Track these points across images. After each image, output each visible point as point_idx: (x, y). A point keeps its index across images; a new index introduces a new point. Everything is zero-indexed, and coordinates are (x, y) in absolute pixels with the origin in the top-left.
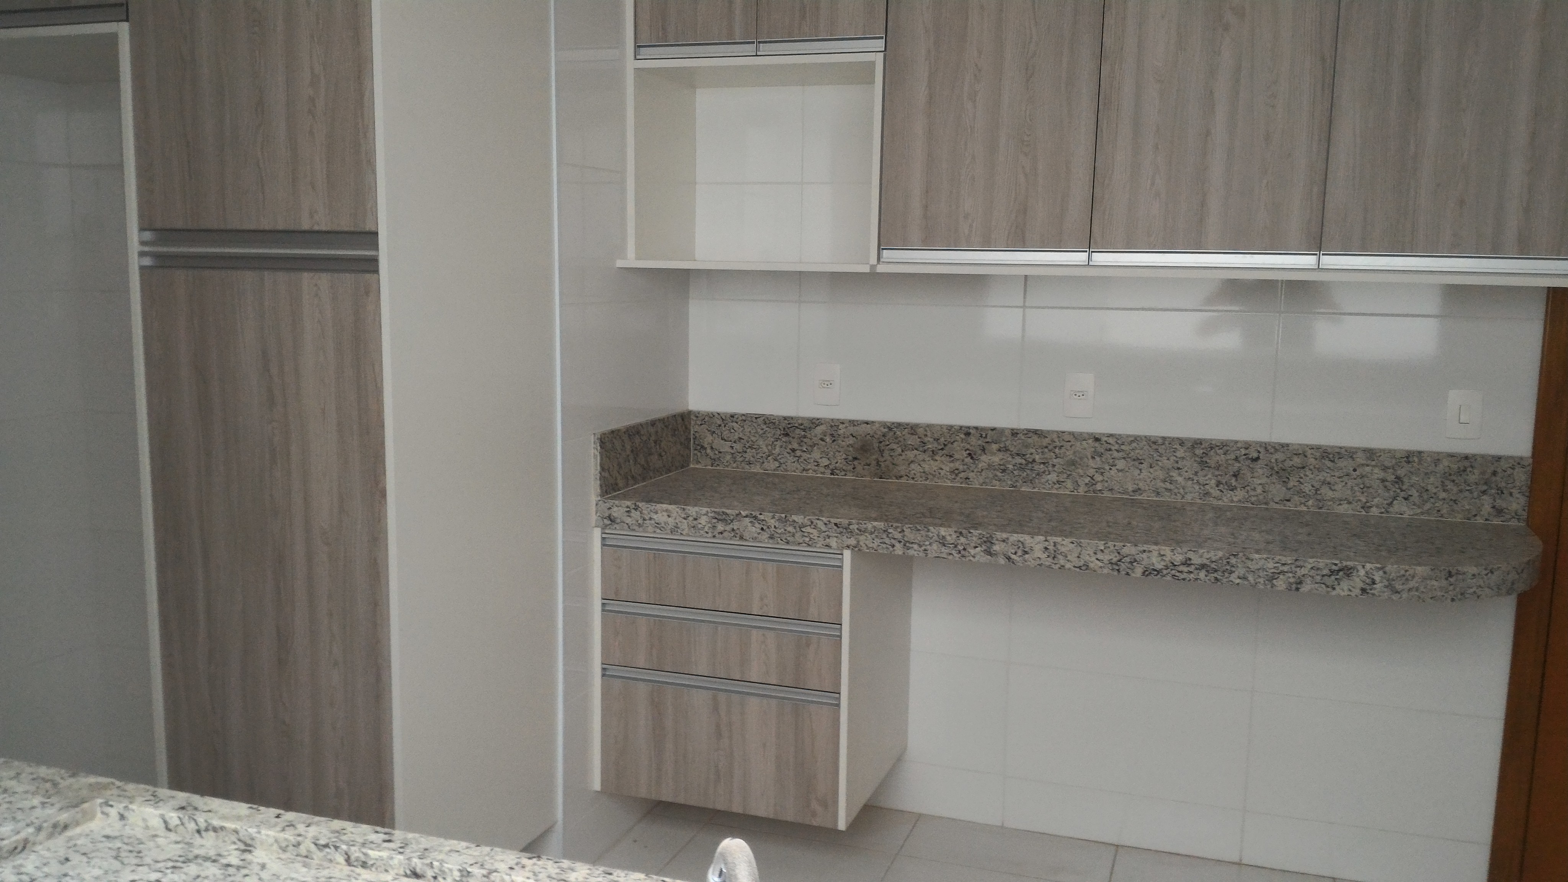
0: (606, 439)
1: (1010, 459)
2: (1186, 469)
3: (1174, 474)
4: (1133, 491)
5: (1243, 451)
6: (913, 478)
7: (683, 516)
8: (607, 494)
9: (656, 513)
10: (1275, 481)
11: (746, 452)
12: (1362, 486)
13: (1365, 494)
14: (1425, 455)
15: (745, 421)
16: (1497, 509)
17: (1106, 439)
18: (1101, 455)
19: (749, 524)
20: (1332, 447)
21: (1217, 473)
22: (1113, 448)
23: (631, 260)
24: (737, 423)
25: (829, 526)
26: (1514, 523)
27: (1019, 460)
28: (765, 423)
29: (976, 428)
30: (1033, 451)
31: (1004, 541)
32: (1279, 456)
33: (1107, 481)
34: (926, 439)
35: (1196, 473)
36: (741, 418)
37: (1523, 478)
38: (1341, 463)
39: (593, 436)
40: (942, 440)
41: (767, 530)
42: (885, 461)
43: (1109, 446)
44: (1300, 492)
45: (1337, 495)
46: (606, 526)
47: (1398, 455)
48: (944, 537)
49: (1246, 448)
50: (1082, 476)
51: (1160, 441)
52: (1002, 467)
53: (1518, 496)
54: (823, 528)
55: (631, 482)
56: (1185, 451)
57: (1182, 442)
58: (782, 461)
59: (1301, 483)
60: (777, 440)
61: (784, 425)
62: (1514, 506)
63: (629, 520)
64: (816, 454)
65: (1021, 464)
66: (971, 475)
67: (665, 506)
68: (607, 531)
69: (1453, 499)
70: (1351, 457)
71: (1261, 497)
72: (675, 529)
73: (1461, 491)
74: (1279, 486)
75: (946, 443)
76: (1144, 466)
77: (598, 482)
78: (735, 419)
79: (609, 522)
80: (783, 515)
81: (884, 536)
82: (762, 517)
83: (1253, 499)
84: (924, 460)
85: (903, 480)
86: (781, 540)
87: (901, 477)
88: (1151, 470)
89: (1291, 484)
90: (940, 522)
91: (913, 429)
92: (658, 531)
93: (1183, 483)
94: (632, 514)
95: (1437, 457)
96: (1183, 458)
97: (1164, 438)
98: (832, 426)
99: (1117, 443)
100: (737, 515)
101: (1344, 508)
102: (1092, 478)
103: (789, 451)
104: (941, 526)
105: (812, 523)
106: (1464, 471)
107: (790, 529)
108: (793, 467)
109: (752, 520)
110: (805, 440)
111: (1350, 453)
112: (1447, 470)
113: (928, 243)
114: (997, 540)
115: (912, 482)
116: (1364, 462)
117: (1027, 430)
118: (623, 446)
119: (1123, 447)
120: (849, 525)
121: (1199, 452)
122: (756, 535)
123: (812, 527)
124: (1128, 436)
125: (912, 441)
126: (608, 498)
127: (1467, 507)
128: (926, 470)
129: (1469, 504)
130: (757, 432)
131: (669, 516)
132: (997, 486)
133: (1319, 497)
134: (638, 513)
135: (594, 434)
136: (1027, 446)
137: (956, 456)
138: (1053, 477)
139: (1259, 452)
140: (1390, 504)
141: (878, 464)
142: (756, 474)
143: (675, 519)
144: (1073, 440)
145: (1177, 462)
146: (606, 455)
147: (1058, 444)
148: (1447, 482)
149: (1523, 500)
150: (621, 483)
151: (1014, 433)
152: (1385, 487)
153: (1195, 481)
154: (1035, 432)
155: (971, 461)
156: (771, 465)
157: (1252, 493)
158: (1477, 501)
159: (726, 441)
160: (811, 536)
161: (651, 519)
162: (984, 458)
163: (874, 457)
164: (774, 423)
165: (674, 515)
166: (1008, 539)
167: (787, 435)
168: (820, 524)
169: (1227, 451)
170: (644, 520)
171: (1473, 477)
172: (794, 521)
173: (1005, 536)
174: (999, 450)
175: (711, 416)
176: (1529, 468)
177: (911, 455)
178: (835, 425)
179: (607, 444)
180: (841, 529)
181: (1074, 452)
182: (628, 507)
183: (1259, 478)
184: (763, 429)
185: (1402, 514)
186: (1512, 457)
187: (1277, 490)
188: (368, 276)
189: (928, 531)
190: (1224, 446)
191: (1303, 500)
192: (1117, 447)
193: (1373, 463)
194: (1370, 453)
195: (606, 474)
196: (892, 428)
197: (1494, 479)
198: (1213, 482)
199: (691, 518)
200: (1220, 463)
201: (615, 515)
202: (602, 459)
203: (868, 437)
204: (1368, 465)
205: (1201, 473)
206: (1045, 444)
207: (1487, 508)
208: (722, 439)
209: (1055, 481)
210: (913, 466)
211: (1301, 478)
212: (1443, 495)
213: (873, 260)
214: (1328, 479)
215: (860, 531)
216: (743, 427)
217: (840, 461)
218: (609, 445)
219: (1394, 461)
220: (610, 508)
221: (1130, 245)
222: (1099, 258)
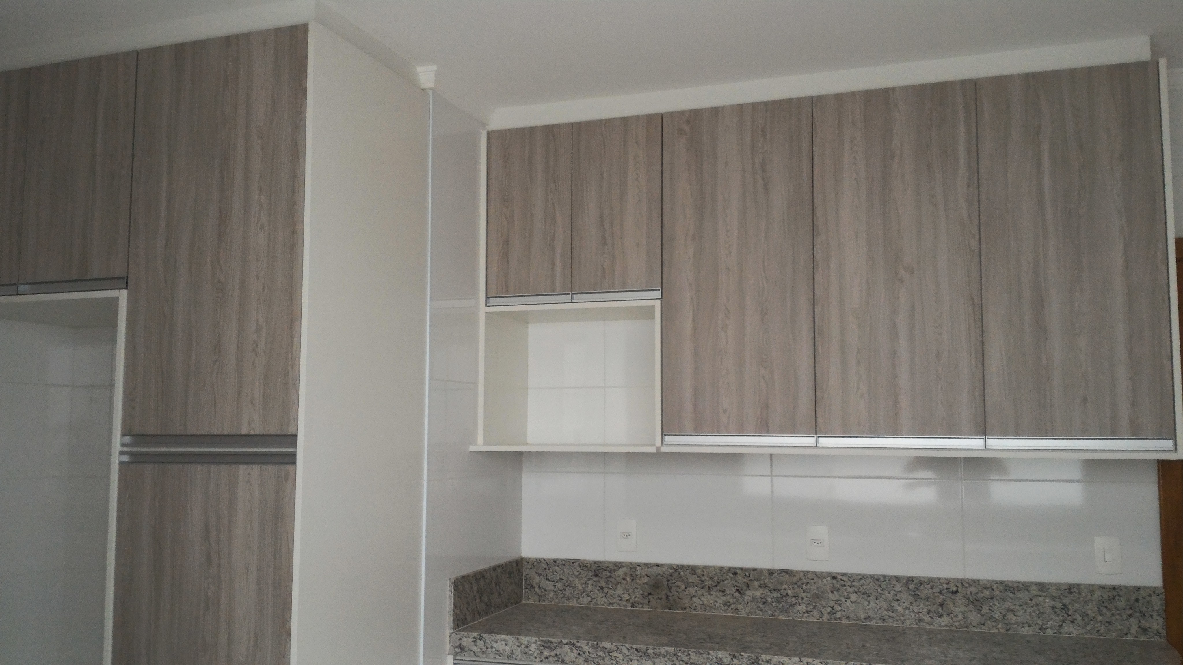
0: (459, 583)
1: (769, 593)
2: (903, 600)
3: (895, 604)
4: (865, 619)
5: (945, 586)
6: (695, 610)
7: (517, 644)
8: (459, 627)
9: (497, 642)
10: (971, 609)
11: (565, 590)
12: (1038, 612)
13: (1041, 618)
14: (1083, 587)
15: (564, 565)
16: (1142, 629)
17: (840, 577)
18: (838, 590)
19: (569, 650)
20: (1012, 582)
21: (927, 603)
22: (847, 584)
23: (480, 445)
24: (558, 566)
25: (632, 651)
26: (1157, 639)
27: (776, 594)
28: (580, 567)
29: (742, 569)
30: (786, 587)
31: (768, 662)
32: (973, 589)
33: (844, 611)
34: (703, 578)
35: (911, 604)
36: (561, 563)
37: (1159, 603)
38: (1020, 595)
39: (449, 580)
40: (716, 578)
41: (583, 654)
42: (673, 596)
43: (843, 583)
44: (991, 617)
45: (1020, 619)
46: (457, 653)
47: (1063, 588)
48: (721, 659)
49: (947, 584)
50: (825, 607)
51: (882, 579)
52: (764, 600)
53: (1158, 618)
54: (627, 653)
55: (477, 616)
56: (902, 586)
57: (898, 579)
58: (593, 597)
59: (991, 610)
60: (589, 579)
61: (594, 568)
62: (1155, 626)
63: (475, 649)
64: (619, 591)
65: (777, 597)
66: (740, 607)
67: (503, 637)
68: (458, 658)
69: (1108, 620)
70: (1027, 590)
71: (962, 623)
72: (511, 655)
73: (1113, 615)
74: (975, 613)
75: (719, 581)
76: (872, 598)
77: (452, 618)
78: (557, 564)
79: (460, 650)
80: (595, 643)
81: (675, 659)
82: (579, 644)
83: (957, 624)
84: (703, 595)
85: (687, 611)
86: (594, 663)
87: (685, 608)
88: (877, 602)
89: (984, 611)
90: (717, 646)
91: (693, 569)
92: (498, 657)
93: (902, 611)
94: (478, 644)
95: (1092, 589)
96: (900, 592)
97: (885, 576)
98: (631, 568)
99: (850, 580)
100: (559, 643)
101: (1026, 630)
102: (832, 608)
103: (598, 588)
104: (718, 650)
105: (618, 648)
106: (1114, 599)
107: (601, 654)
108: (601, 601)
109: (571, 646)
110: (610, 579)
111: (1025, 586)
112: (1100, 598)
113: (698, 430)
114: (763, 661)
115: (694, 612)
116: (1037, 593)
117: (780, 570)
118: (472, 588)
119: (854, 583)
120: (647, 649)
121: (912, 587)
122: (574, 659)
123: (618, 652)
124: (858, 575)
125: (692, 579)
126: (460, 631)
127: (1119, 627)
128: (705, 603)
129: (1121, 625)
130: (574, 574)
131: (506, 645)
132: (760, 615)
133: (1006, 622)
134: (482, 642)
135: (450, 579)
136: (781, 584)
137: (728, 592)
138: (803, 608)
139: (957, 587)
140: (1061, 626)
141: (667, 597)
142: (573, 607)
143: (511, 647)
144: (816, 579)
145: (896, 595)
146: (459, 596)
147: (804, 581)
148: (1102, 608)
149: (1161, 621)
150: (469, 618)
151: (771, 572)
152: (1055, 613)
153: (911, 610)
154: (787, 572)
155: (739, 595)
156: (585, 600)
157: (955, 619)
158: (1126, 622)
159: (549, 580)
160: (617, 659)
161: (492, 647)
162: (749, 593)
163: (664, 592)
164: (587, 567)
165: (510, 643)
166: (771, 660)
167: (597, 576)
168: (625, 650)
169: (933, 586)
170: (487, 648)
171: (1121, 604)
172: (604, 647)
173: (768, 657)
174: (760, 587)
175: (539, 561)
176: (1162, 596)
177: (692, 590)
178: (633, 567)
179: (459, 587)
180: (640, 654)
181: (817, 588)
182: (474, 638)
183: (959, 607)
184: (578, 571)
185: (1071, 634)
186: (1148, 588)
187: (974, 617)
188: (288, 467)
189: (709, 654)
190: (930, 581)
191: (994, 624)
192: (849, 583)
193: (1044, 594)
194: (1041, 586)
195: (458, 611)
196: (678, 569)
197: (1137, 604)
198: (925, 610)
199: (523, 646)
200: (929, 595)
201: (464, 644)
202: (455, 599)
203: (659, 577)
204: (1040, 596)
205: (914, 604)
206: (794, 581)
207: (1134, 629)
208: (547, 580)
209: (804, 611)
210: (694, 599)
211: (991, 606)
212: (1100, 618)
213: (658, 443)
214: (1012, 607)
215: (656, 655)
216: (563, 569)
217: (638, 596)
218: (460, 588)
219: (1060, 592)
220: (461, 639)
221: (846, 431)
222: (824, 441)
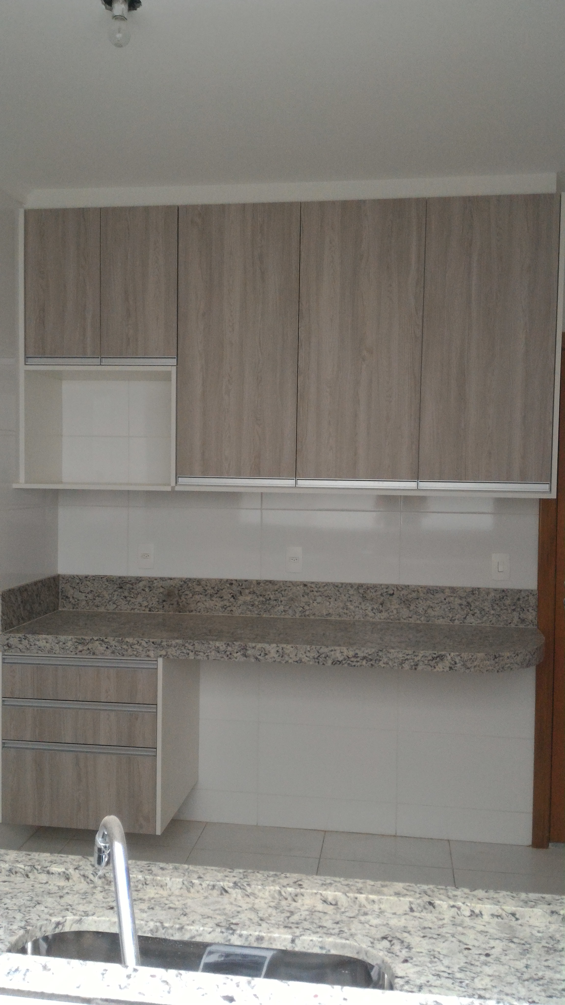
0: (6, 595)
1: (256, 598)
2: (354, 601)
3: (348, 604)
4: (326, 615)
5: (385, 590)
6: (199, 612)
7: (56, 641)
8: (6, 630)
9: (39, 640)
10: (403, 606)
11: (95, 599)
12: (449, 608)
13: (451, 613)
14: (482, 590)
15: (94, 580)
16: (521, 619)
17: (310, 585)
18: (308, 594)
19: (99, 645)
20: (432, 586)
21: (371, 603)
22: (314, 590)
23: (22, 483)
24: (89, 581)
25: (149, 644)
26: (530, 627)
27: (261, 599)
28: (107, 581)
29: (236, 580)
30: (269, 593)
31: (253, 648)
32: (404, 592)
33: (312, 610)
34: (206, 588)
35: (360, 603)
36: (92, 578)
37: (534, 601)
38: (437, 596)
40: (216, 588)
41: (110, 648)
42: (182, 602)
43: (312, 589)
44: (416, 613)
45: (436, 613)
46: (5, 650)
47: (467, 591)
48: (218, 647)
49: (387, 588)
50: (297, 607)
51: (340, 586)
52: (252, 603)
53: (532, 611)
54: (145, 645)
55: (21, 621)
56: (354, 591)
57: (352, 585)
58: (118, 604)
59: (417, 607)
60: (115, 591)
61: (119, 581)
62: (530, 617)
63: (20, 646)
64: (140, 599)
65: (263, 601)
66: (234, 609)
67: (44, 636)
68: (6, 654)
69: (498, 614)
70: (443, 592)
71: (396, 616)
72: (51, 650)
73: (502, 609)
74: (405, 610)
75: (218, 590)
76: (332, 600)
77: (1, 622)
78: (88, 579)
79: (7, 648)
80: (120, 639)
81: (183, 648)
82: (106, 640)
83: (392, 617)
84: (206, 601)
85: (194, 613)
86: (119, 654)
87: (192, 611)
88: (336, 602)
89: (412, 608)
90: (215, 638)
91: (199, 582)
92: (40, 652)
93: (353, 609)
94: (22, 642)
95: (488, 591)
96: (353, 595)
97: (342, 584)
98: (149, 582)
99: (316, 587)
100: (91, 639)
101: (441, 621)
102: (303, 608)
103: (122, 597)
104: (216, 640)
105: (138, 642)
106: (503, 598)
107: (125, 647)
108: (124, 607)
109: (100, 642)
110: (133, 590)
111: (442, 590)
112: (493, 598)
113: (205, 474)
114: (250, 647)
115: (199, 614)
116: (450, 594)
117: (265, 580)
118: (17, 599)
119: (320, 589)
120: (161, 642)
121: (361, 591)
122: (103, 652)
123: (139, 644)
124: (323, 583)
125: (198, 589)
126: (6, 633)
127: (505, 618)
128: (208, 606)
129: (507, 617)
130: (102, 587)
131: (47, 642)
132: (249, 614)
133: (427, 615)
134: (27, 641)
136: (266, 591)
137: (225, 598)
138: (281, 608)
139: (393, 590)
140: (465, 618)
141: (178, 603)
142: (101, 613)
143: (51, 644)
144: (291, 586)
145: (350, 597)
146: (6, 605)
147: (283, 588)
148: (494, 605)
149: (534, 613)
150: (15, 623)
151: (258, 583)
152: (462, 608)
153: (360, 608)
154: (270, 582)
155: (234, 600)
156: (111, 607)
157: (391, 614)
158: (511, 615)
159: (82, 592)
160: (138, 650)
161: (35, 645)
162: (240, 598)
163: (175, 599)
164: (113, 581)
165: (50, 641)
166: (255, 646)
167: (121, 588)
168: (144, 643)
169: (377, 590)
170: (31, 645)
171: (508, 602)
172: (127, 642)
173: (254, 645)
174: (250, 593)
175: (73, 577)
176: (536, 596)
177: (197, 597)
178: (151, 580)
179: (6, 598)
180: (156, 646)
181: (293, 593)
182: (19, 638)
183: (394, 605)
184: (106, 585)
185: (471, 623)
186: (527, 590)
187: (405, 612)
189: (209, 644)
190: (375, 587)
191: (418, 617)
192: (316, 589)
193: (455, 595)
194: (453, 590)
195: (5, 618)
196: (186, 582)
197: (518, 602)
198: (370, 608)
199: (61, 643)
200: (373, 597)
201: (12, 643)
202: (2, 608)
203: (172, 587)
204: (452, 596)
205: (363, 604)
206: (276, 589)
207: (516, 620)
208: (80, 592)
209: (283, 610)
210: (199, 604)
211: (417, 604)
212: (492, 612)
213: (173, 484)
214: (431, 605)
215: (168, 646)
216: (93, 583)
217: (154, 603)
219: (465, 594)
220: (8, 639)
221: (318, 476)
222: (301, 483)
